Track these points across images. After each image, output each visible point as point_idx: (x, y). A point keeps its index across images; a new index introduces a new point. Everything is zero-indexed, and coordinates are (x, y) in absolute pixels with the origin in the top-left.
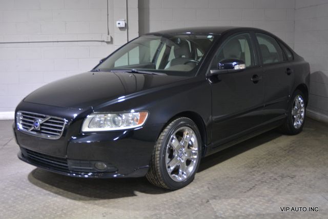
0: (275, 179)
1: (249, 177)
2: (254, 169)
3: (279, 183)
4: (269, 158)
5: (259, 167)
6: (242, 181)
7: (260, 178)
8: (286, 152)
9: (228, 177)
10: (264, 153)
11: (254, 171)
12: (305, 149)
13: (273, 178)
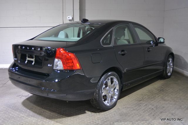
0: (153, 109)
1: (138, 107)
2: (141, 102)
3: (155, 111)
4: (150, 95)
5: (144, 101)
6: (134, 110)
7: (144, 108)
8: (159, 91)
9: (126, 107)
10: (146, 92)
11: (141, 103)
12: (169, 89)
13: (151, 108)
